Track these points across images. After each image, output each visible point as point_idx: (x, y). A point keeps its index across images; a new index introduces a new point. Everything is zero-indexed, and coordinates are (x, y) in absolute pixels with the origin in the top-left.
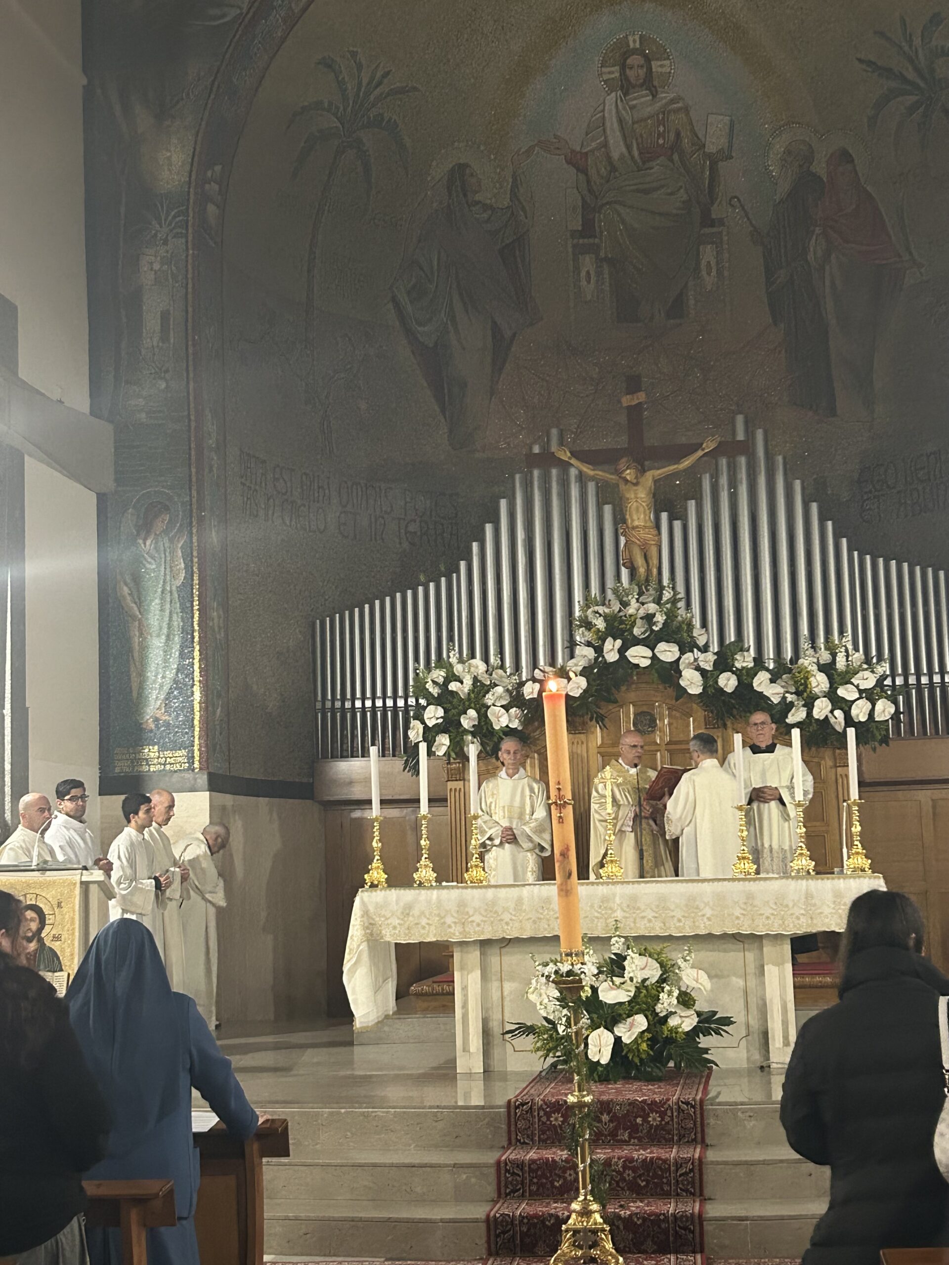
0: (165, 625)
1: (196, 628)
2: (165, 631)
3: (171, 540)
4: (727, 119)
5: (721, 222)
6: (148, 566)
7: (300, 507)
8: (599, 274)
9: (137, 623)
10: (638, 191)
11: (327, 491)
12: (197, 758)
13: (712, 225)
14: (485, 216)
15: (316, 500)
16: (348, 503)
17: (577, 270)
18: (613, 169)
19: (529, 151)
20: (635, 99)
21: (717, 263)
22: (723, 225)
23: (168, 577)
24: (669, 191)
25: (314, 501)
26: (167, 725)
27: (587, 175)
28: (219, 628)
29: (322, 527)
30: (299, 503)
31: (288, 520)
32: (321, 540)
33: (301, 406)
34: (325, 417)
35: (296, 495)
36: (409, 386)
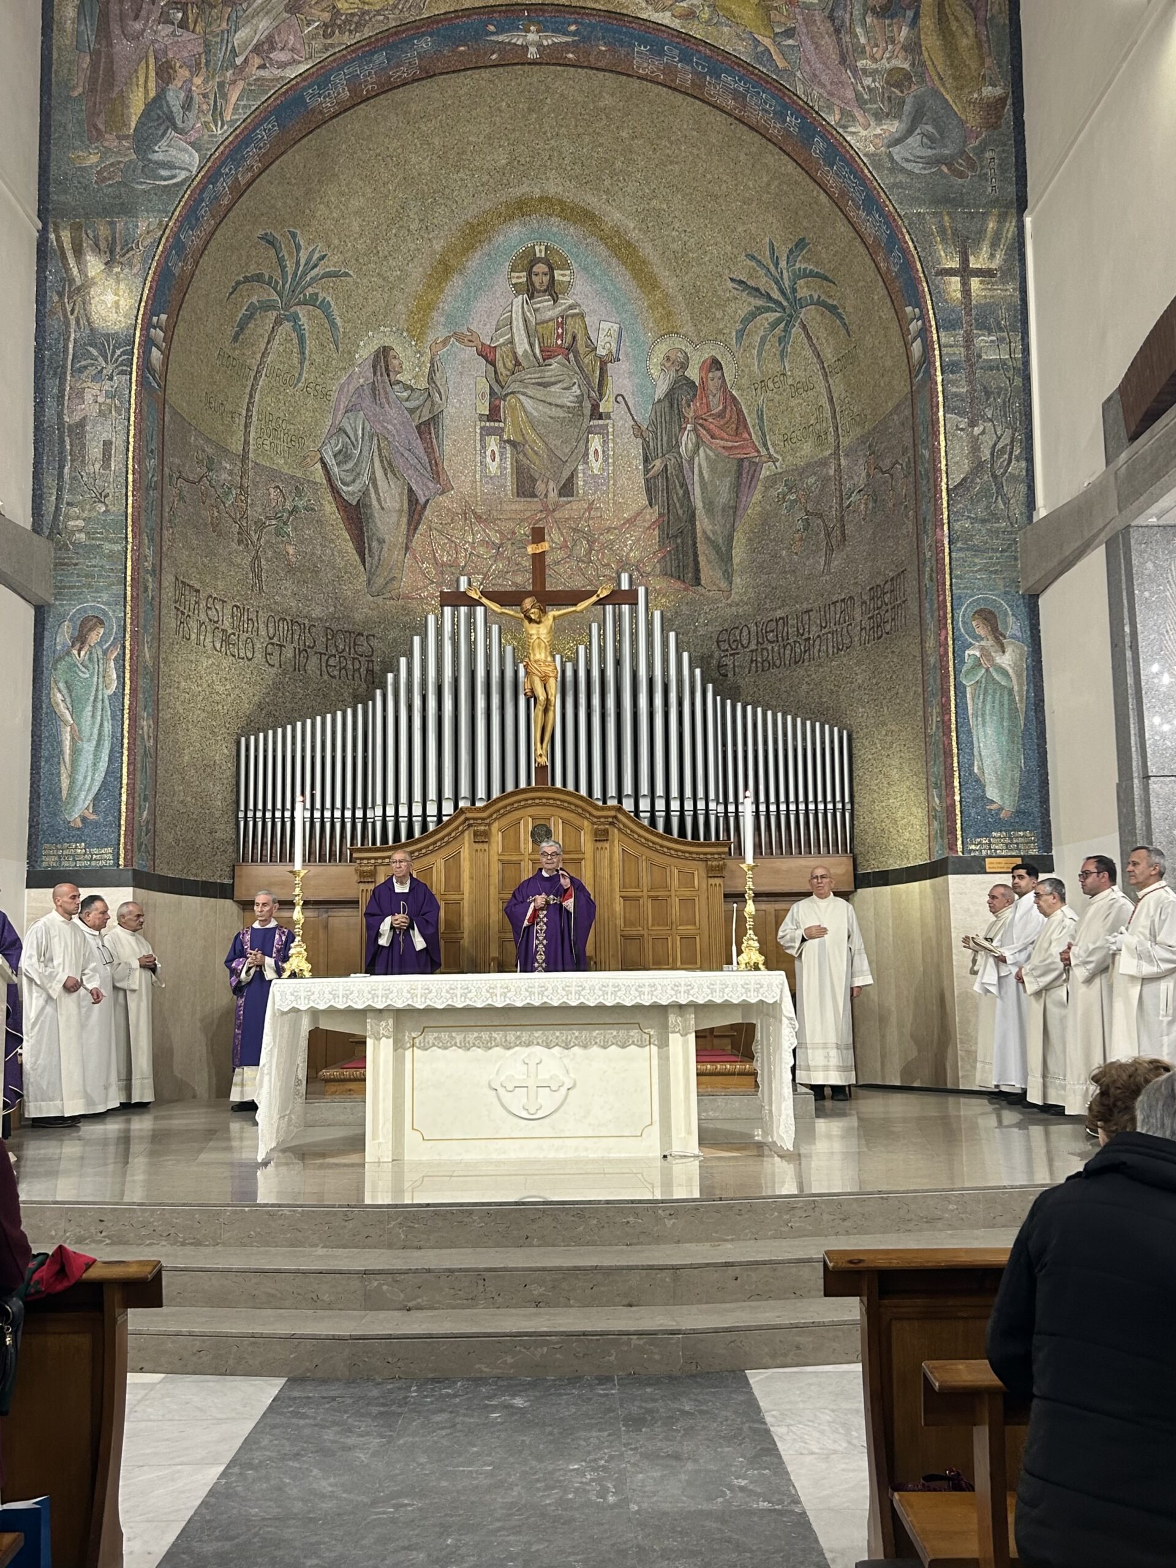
0: (96, 731)
1: (126, 734)
2: (95, 737)
3: (105, 653)
4: (616, 327)
5: (608, 416)
6: (81, 674)
7: (229, 636)
8: (502, 454)
9: (68, 729)
10: (539, 384)
11: (255, 624)
12: (122, 855)
13: (600, 418)
14: (405, 394)
16: (274, 635)
17: (484, 447)
18: (518, 363)
19: (445, 342)
20: (540, 302)
21: (604, 452)
22: (610, 418)
23: (101, 687)
24: (565, 385)
25: (244, 632)
26: (96, 824)
27: (494, 366)
28: (149, 737)
29: (250, 655)
30: (230, 631)
31: (218, 646)
32: (249, 667)
33: (234, 545)
34: (257, 557)
35: (227, 624)
36: (333, 537)
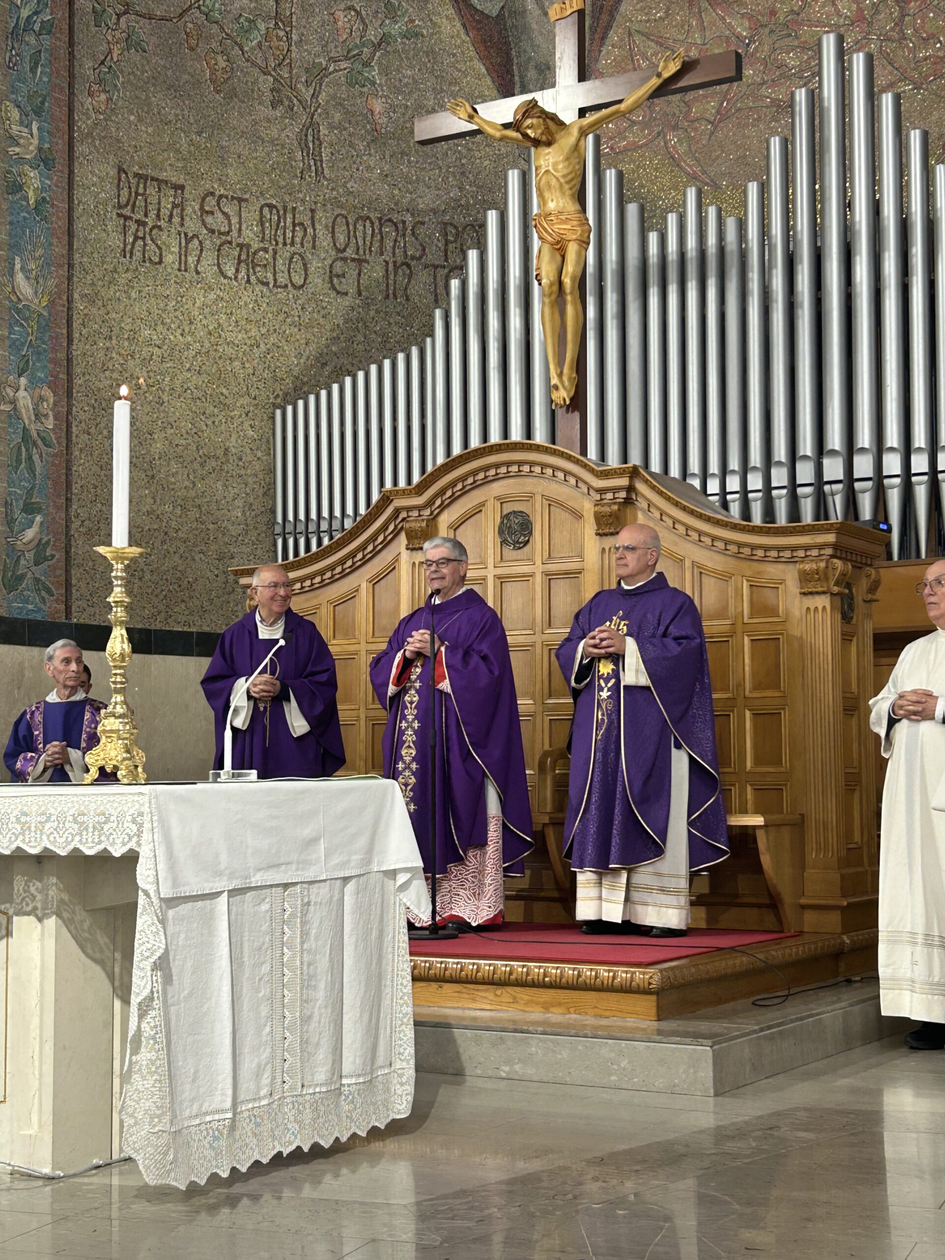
7: (255, 253)
11: (310, 230)
15: (289, 241)
16: (347, 245)
25: (285, 244)
28: (39, 415)
29: (298, 280)
30: (255, 246)
31: (230, 273)
32: (296, 299)
33: (264, 111)
34: (312, 124)
35: (250, 235)
36: (456, 74)
